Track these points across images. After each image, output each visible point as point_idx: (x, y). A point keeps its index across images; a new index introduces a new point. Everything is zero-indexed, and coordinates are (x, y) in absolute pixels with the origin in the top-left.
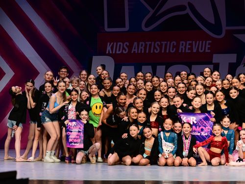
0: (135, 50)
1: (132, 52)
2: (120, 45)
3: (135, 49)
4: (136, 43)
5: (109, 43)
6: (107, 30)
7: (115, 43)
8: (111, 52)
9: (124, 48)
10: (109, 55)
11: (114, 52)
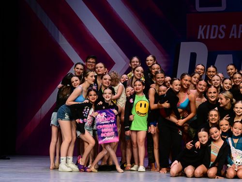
0: (233, 35)
1: (230, 37)
2: (215, 28)
3: (233, 33)
4: (234, 26)
5: (201, 27)
6: (199, 9)
7: (209, 26)
8: (203, 38)
9: (219, 33)
10: (201, 40)
11: (207, 38)
